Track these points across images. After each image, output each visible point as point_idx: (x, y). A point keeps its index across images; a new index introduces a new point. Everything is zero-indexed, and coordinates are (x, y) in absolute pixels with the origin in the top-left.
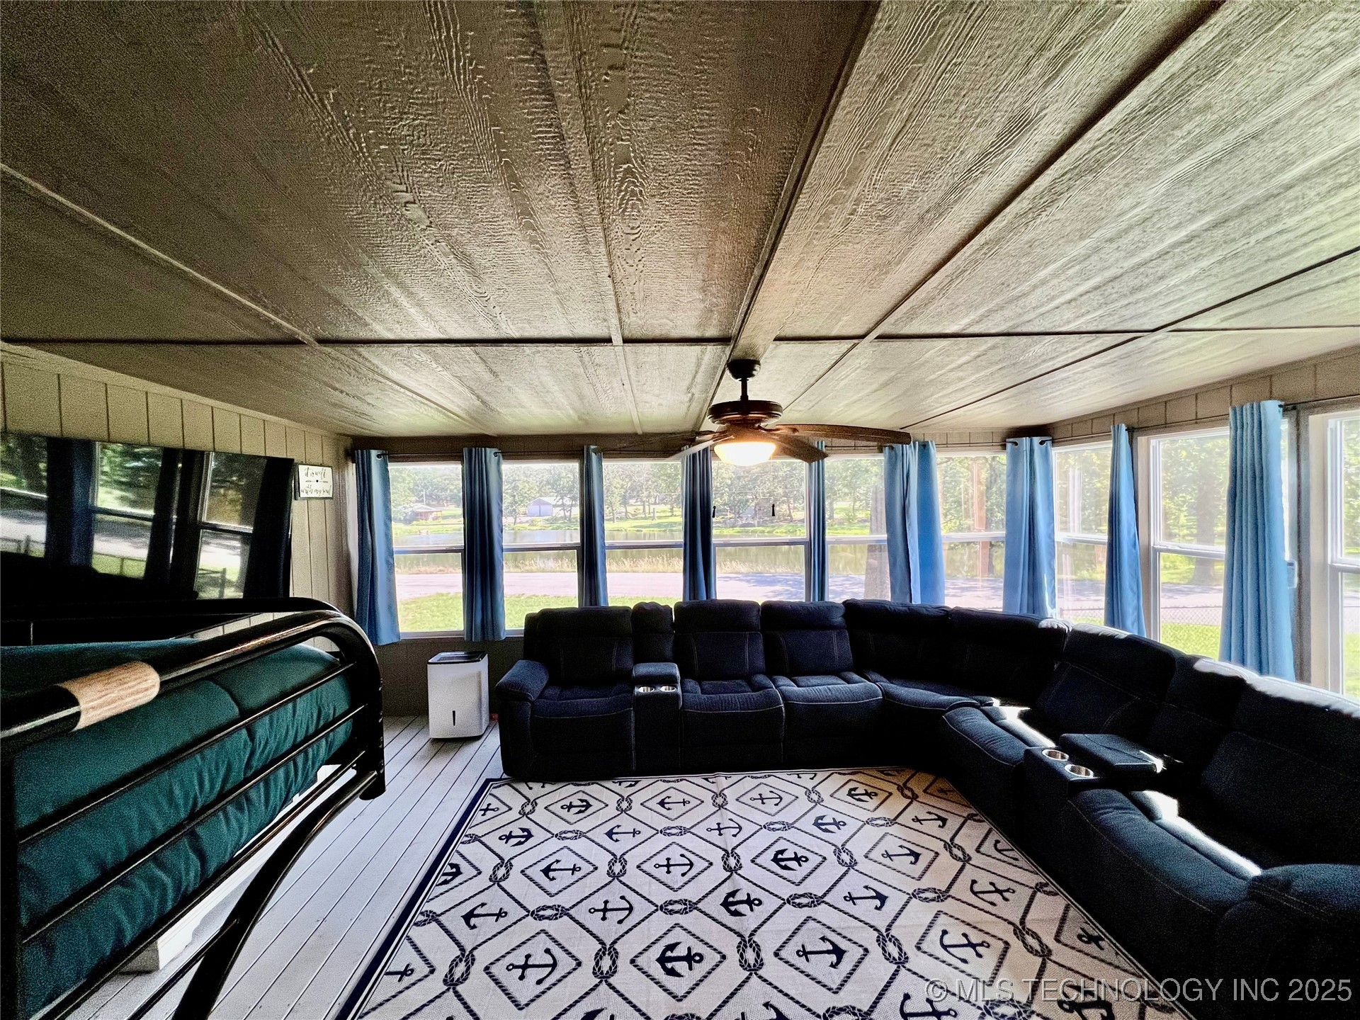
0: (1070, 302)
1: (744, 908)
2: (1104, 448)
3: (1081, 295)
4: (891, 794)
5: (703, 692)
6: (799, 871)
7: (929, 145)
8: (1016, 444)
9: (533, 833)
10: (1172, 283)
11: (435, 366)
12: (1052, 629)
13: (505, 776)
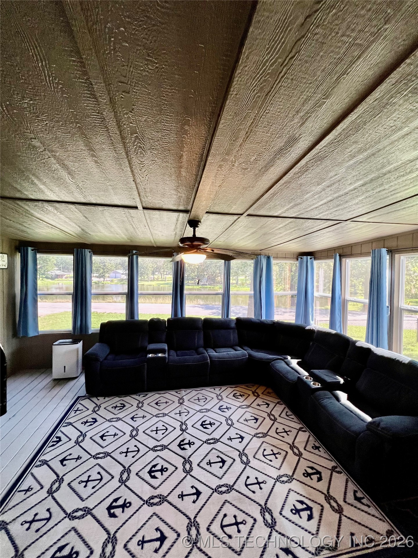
0: (316, 208)
1: (187, 447)
2: (331, 262)
3: (320, 206)
4: (249, 395)
5: (177, 356)
6: (211, 429)
7: (259, 143)
8: (302, 258)
9: (97, 420)
10: (350, 204)
11: (56, 212)
12: (311, 329)
13: (87, 395)
